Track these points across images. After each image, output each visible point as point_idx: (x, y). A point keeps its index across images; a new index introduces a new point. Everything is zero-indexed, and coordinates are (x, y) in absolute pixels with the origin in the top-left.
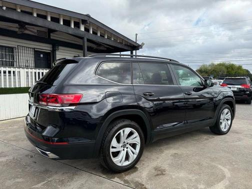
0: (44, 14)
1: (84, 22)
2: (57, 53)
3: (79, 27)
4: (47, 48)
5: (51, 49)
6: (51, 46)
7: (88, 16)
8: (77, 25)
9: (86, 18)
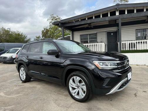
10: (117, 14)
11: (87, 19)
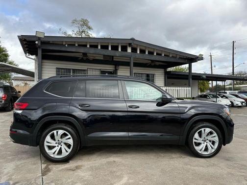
0: (96, 44)
1: (130, 45)
2: (118, 71)
3: (126, 51)
4: (110, 69)
5: (114, 69)
6: (114, 66)
7: (133, 39)
8: (124, 49)
9: (131, 42)
10: (129, 50)
11: (88, 46)
